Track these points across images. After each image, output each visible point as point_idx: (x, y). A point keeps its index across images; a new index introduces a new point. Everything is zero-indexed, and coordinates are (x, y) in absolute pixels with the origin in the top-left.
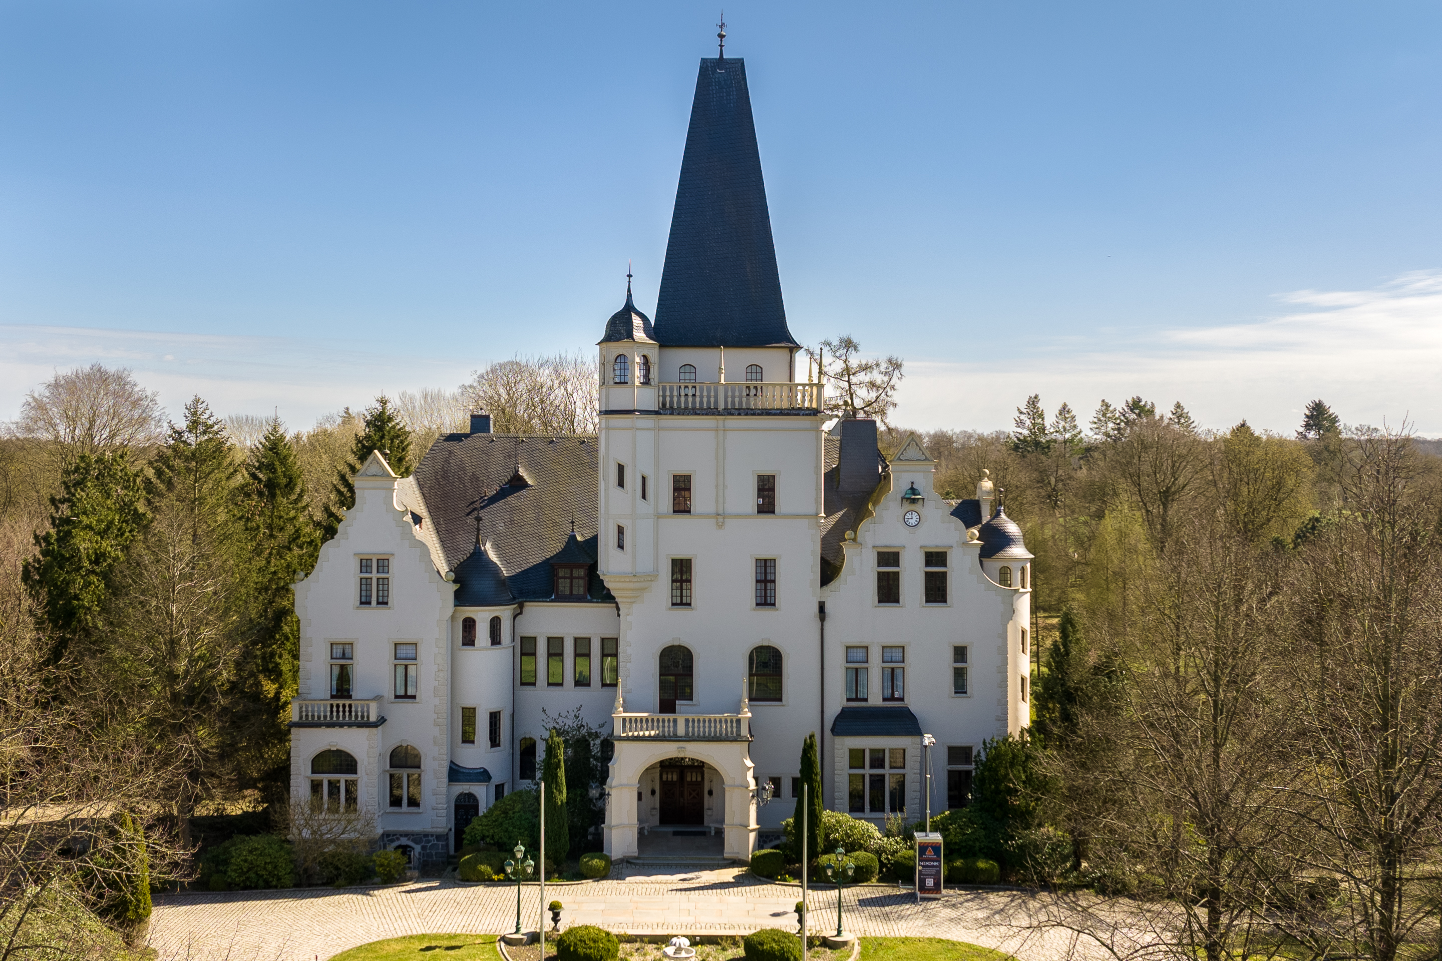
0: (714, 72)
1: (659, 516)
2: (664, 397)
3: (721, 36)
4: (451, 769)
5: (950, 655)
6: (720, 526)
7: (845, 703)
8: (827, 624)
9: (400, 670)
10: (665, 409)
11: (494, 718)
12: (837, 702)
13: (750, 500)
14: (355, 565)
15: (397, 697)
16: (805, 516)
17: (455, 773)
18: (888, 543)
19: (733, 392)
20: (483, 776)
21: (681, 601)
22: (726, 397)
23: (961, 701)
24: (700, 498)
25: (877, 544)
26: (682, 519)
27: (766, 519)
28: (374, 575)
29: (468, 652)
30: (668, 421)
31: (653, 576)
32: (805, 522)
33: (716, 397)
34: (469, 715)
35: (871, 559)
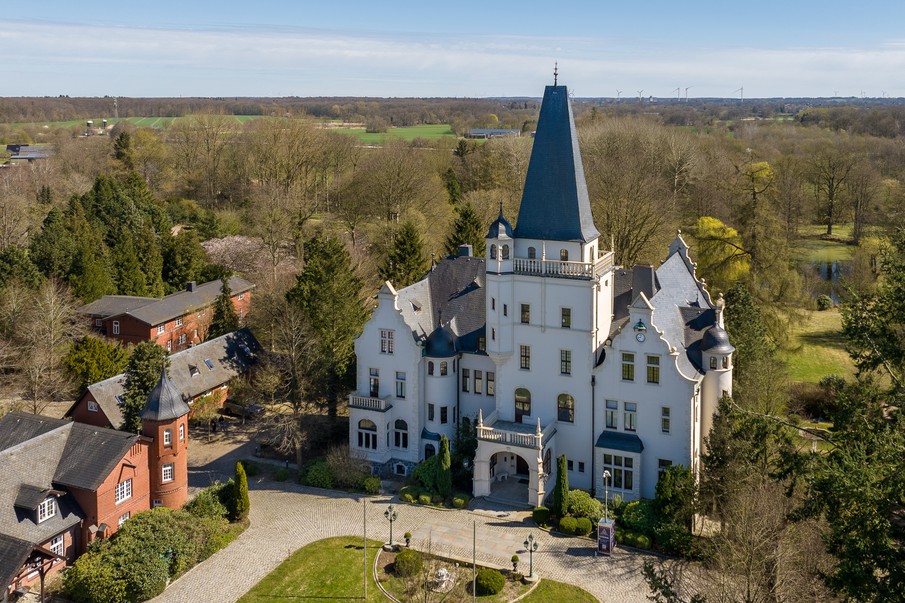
0: (552, 93)
1: (514, 324)
2: (517, 265)
3: (556, 75)
4: (423, 431)
5: (660, 412)
6: (544, 332)
7: (605, 428)
8: (596, 387)
9: (399, 385)
10: (518, 271)
11: (444, 410)
12: (601, 428)
13: (558, 320)
14: (379, 334)
15: (398, 396)
16: (585, 331)
17: (425, 434)
18: (627, 349)
19: (550, 265)
20: (438, 437)
21: (525, 367)
22: (546, 267)
23: (665, 437)
24: (534, 316)
25: (622, 349)
26: (524, 327)
27: (566, 331)
28: (387, 339)
29: (430, 379)
30: (517, 277)
31: (512, 353)
32: (585, 334)
33: (541, 267)
34: (431, 407)
35: (619, 357)
